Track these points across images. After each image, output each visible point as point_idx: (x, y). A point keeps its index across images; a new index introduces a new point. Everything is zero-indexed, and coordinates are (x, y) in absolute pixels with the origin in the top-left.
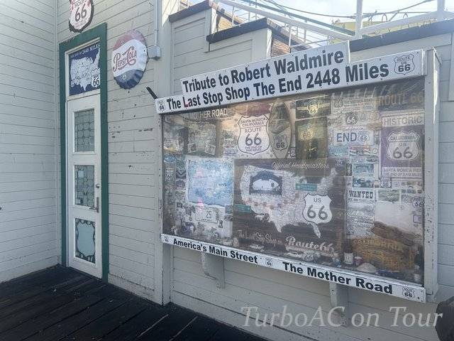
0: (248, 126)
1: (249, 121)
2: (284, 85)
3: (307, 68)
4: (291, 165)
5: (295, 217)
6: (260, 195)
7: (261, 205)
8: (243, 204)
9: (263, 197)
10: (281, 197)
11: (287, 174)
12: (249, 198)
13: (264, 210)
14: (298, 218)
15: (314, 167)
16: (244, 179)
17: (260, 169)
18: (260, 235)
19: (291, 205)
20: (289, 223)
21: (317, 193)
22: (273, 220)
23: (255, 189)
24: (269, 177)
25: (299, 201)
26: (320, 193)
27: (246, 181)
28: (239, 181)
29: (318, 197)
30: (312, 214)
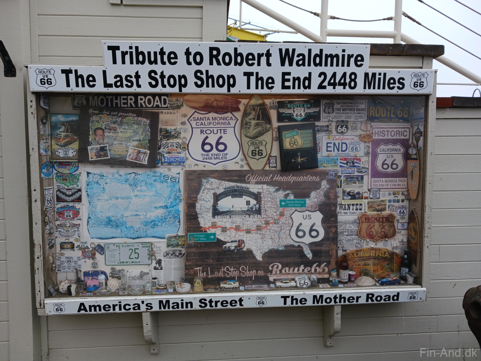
0: (205, 125)
1: (206, 119)
2: (288, 80)
3: (321, 65)
4: (272, 178)
5: (279, 239)
6: (230, 217)
7: (232, 230)
8: (202, 231)
9: (234, 219)
10: (261, 217)
11: (267, 189)
12: (212, 223)
13: (237, 235)
14: (284, 240)
15: (301, 180)
16: (203, 198)
17: (228, 184)
18: (231, 268)
19: (274, 225)
20: (273, 247)
21: (306, 209)
22: (251, 247)
23: (221, 210)
24: (242, 194)
25: (284, 220)
26: (310, 209)
27: (207, 200)
28: (195, 200)
29: (307, 213)
30: (300, 234)
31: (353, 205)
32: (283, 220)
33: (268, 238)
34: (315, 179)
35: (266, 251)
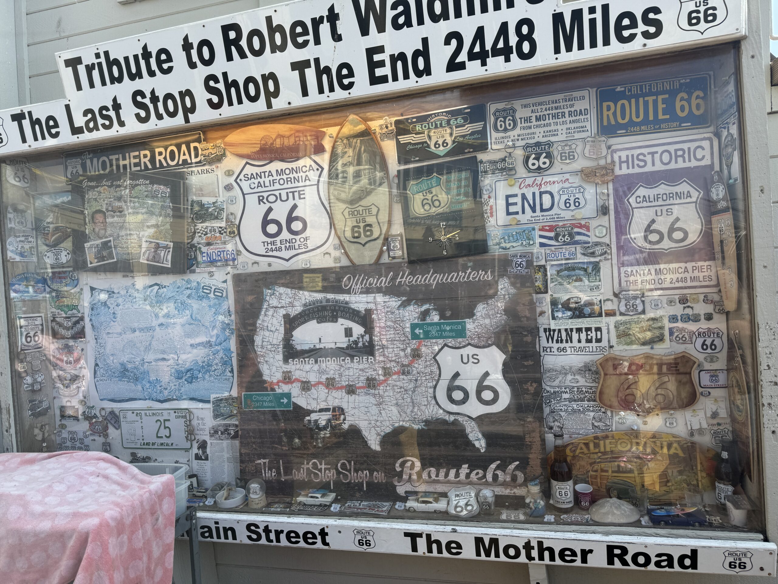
0: (265, 187)
1: (267, 174)
2: (382, 64)
3: (447, 18)
4: (394, 279)
5: (414, 407)
6: (316, 362)
7: (320, 386)
8: (266, 389)
9: (323, 365)
10: (375, 360)
11: (385, 302)
12: (283, 372)
13: (330, 398)
14: (423, 408)
15: (453, 280)
16: (266, 324)
17: (310, 296)
18: (321, 464)
19: (402, 377)
20: (401, 423)
21: (467, 342)
22: (357, 422)
23: (299, 348)
24: (337, 314)
25: (421, 367)
26: (475, 341)
27: (273, 329)
28: (252, 330)
29: (470, 350)
30: (458, 395)
31: (579, 330)
32: (419, 366)
33: (389, 404)
34: (484, 276)
35: (388, 430)
